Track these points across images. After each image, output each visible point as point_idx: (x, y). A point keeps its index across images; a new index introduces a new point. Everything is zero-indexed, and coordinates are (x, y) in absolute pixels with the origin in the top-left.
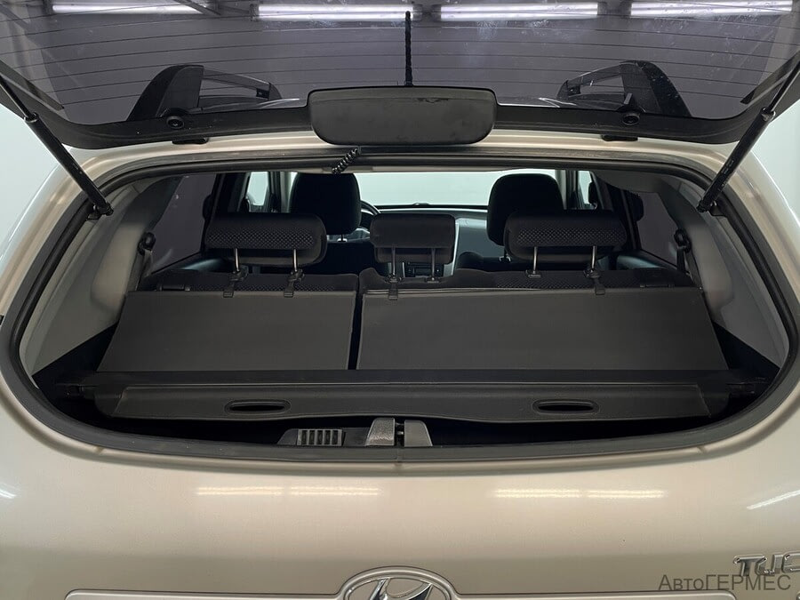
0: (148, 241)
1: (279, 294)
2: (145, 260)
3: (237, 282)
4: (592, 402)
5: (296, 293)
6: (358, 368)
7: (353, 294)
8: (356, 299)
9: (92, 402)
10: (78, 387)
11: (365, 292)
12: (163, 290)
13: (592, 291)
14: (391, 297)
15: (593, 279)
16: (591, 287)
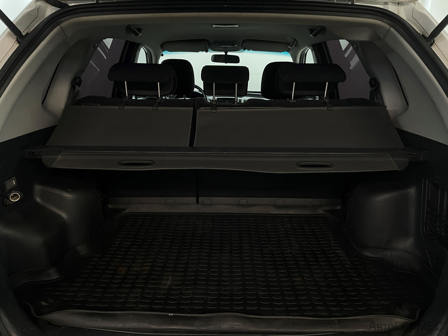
0: (77, 81)
1: (150, 108)
2: (75, 92)
3: (126, 102)
4: (330, 163)
5: (159, 108)
6: (194, 146)
7: (191, 109)
8: (193, 111)
9: (41, 160)
10: (33, 153)
11: (198, 108)
12: (85, 105)
13: (325, 108)
14: (213, 111)
15: (325, 102)
16: (325, 106)
